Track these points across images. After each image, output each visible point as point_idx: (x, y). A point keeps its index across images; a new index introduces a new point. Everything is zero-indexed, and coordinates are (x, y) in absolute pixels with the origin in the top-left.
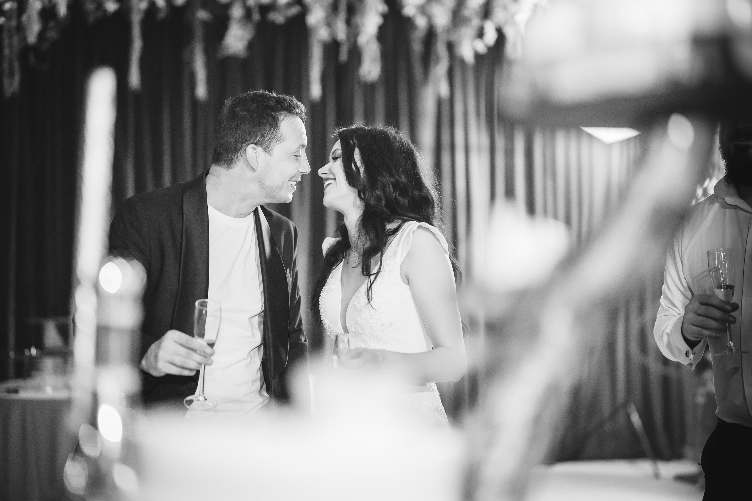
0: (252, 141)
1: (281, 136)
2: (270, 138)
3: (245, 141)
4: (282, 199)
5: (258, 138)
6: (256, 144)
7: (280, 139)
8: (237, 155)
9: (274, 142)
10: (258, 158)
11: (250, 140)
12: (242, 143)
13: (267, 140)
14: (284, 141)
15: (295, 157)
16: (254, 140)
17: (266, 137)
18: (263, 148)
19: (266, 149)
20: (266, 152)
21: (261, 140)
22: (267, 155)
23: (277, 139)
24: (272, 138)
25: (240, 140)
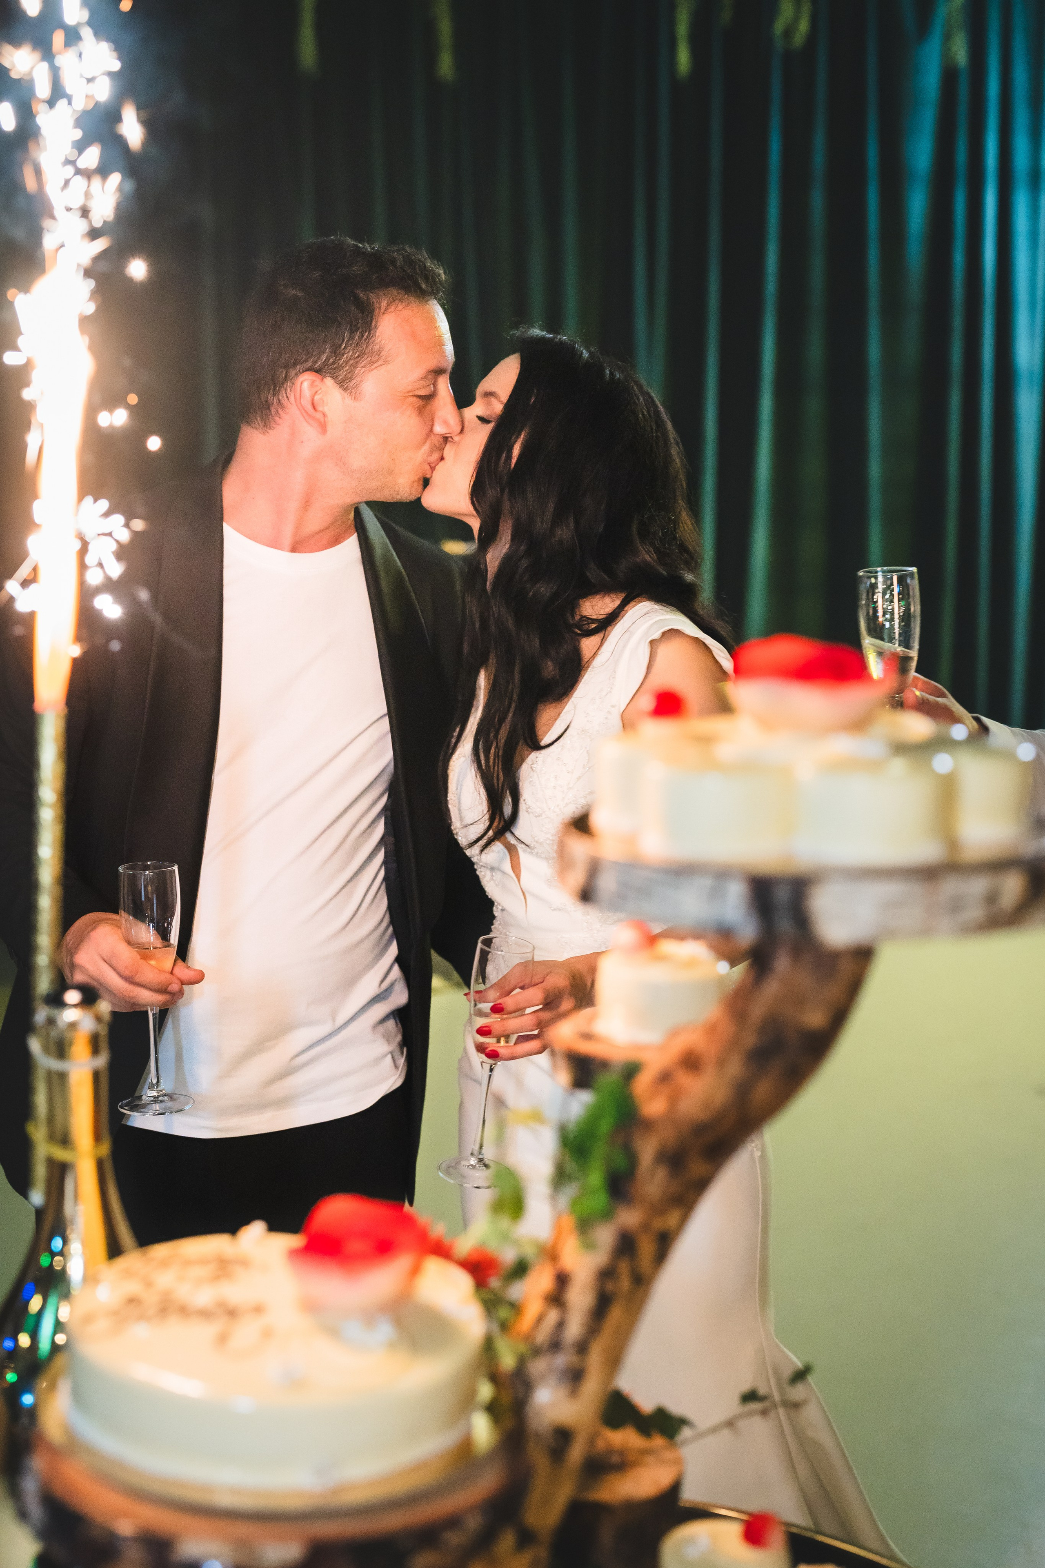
0: (309, 364)
1: (379, 352)
2: (351, 356)
3: (294, 363)
5: (324, 358)
6: (318, 371)
7: (377, 357)
8: (278, 395)
9: (362, 364)
11: (306, 361)
12: (287, 367)
13: (346, 362)
14: (386, 362)
15: (419, 400)
16: (315, 362)
17: (343, 354)
18: (336, 382)
19: (343, 384)
20: (345, 390)
21: (331, 361)
22: (346, 399)
23: (369, 359)
24: (358, 357)
25: (283, 360)
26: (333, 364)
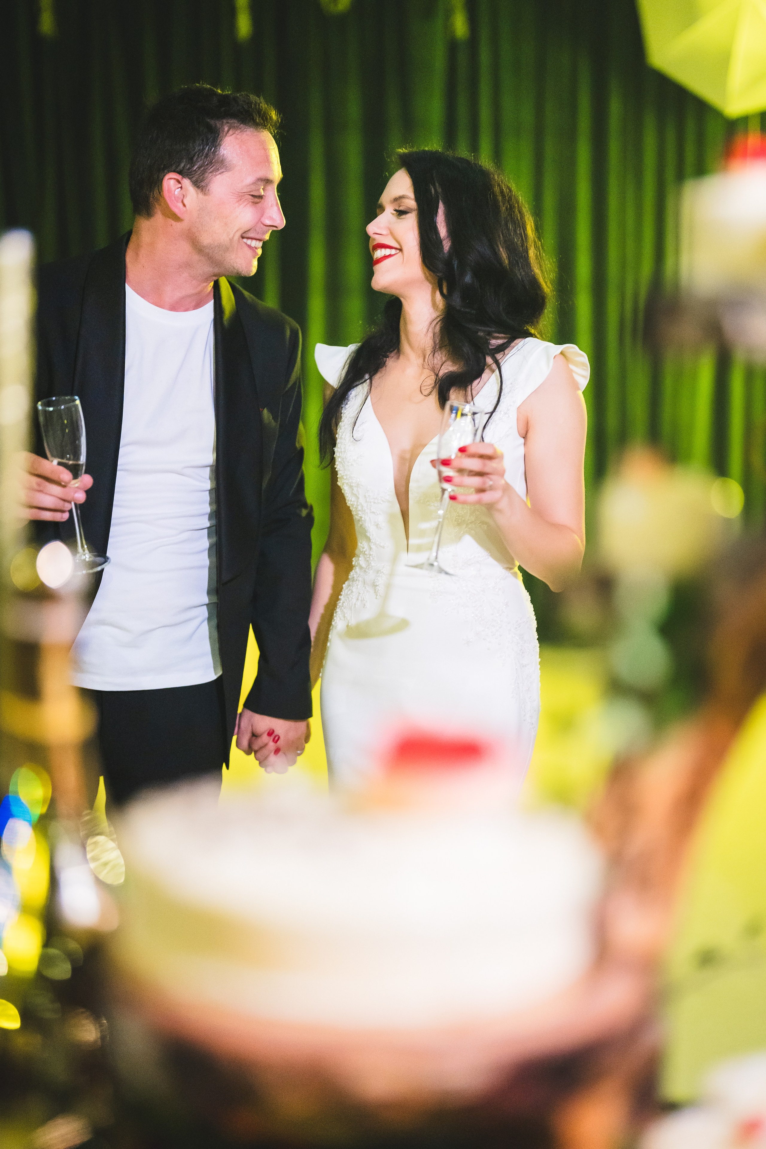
0: (174, 167)
1: (222, 162)
2: (202, 163)
3: (163, 167)
4: (235, 269)
5: (182, 165)
6: (180, 173)
7: (221, 165)
8: (154, 191)
9: (210, 170)
10: (185, 197)
11: (172, 164)
12: (159, 170)
13: (199, 168)
14: (228, 169)
15: (250, 197)
16: (177, 167)
17: (197, 163)
18: (191, 181)
19: (197, 183)
20: (198, 187)
21: (188, 166)
22: (199, 194)
23: (215, 166)
24: (207, 165)
25: (157, 165)
26: (189, 169)
